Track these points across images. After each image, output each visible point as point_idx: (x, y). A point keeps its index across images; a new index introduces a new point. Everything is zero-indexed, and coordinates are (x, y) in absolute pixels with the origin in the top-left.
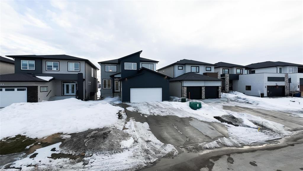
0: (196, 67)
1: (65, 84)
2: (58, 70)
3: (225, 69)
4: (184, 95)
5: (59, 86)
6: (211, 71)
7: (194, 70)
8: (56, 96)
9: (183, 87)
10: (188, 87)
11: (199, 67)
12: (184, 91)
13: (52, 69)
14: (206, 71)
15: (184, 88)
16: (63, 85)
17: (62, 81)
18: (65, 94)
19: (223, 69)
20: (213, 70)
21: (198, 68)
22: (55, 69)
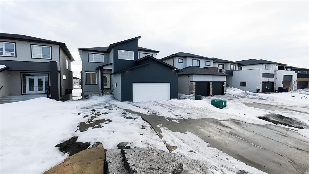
0: (197, 60)
1: (27, 78)
2: (15, 56)
3: (220, 64)
4: (193, 92)
5: (17, 80)
6: (210, 65)
7: (195, 64)
8: (11, 95)
10: (197, 82)
11: (199, 60)
12: (192, 87)
14: (206, 65)
15: (193, 83)
16: (24, 78)
17: (21, 73)
18: (28, 91)
20: (212, 65)
21: (198, 61)
22: (8, 54)
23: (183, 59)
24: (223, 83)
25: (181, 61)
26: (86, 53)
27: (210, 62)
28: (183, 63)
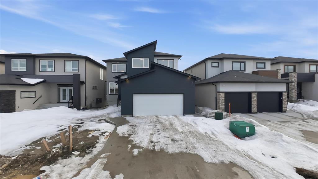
0: (241, 62)
1: (62, 88)
2: (54, 71)
3: (288, 66)
4: (221, 106)
5: (54, 91)
6: (265, 68)
7: (237, 66)
9: (218, 92)
10: (226, 93)
11: (245, 62)
12: (219, 100)
13: (46, 69)
14: (257, 68)
15: (220, 95)
16: (59, 89)
17: (57, 85)
18: (62, 100)
19: (285, 66)
20: (268, 67)
21: (243, 64)
22: (49, 69)
23: (218, 63)
24: (280, 94)
25: (215, 65)
26: (110, 64)
27: (265, 63)
28: (218, 67)
